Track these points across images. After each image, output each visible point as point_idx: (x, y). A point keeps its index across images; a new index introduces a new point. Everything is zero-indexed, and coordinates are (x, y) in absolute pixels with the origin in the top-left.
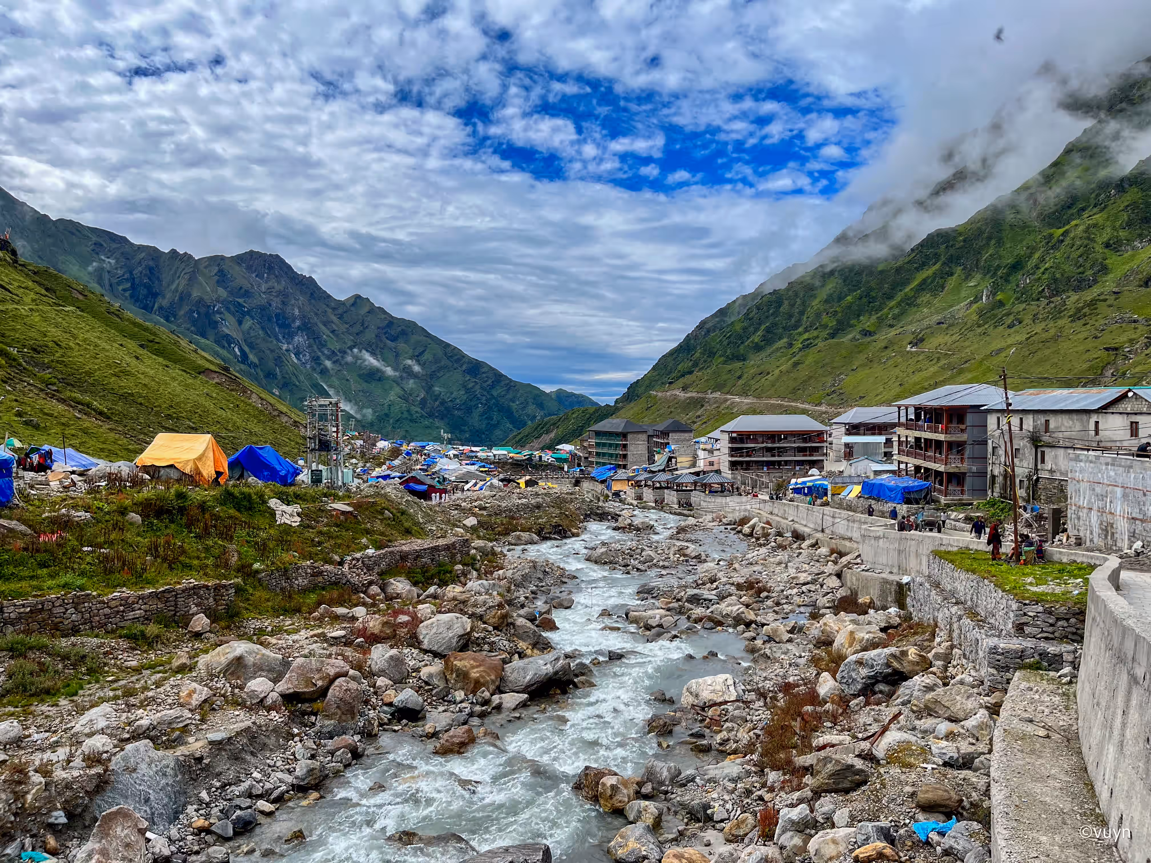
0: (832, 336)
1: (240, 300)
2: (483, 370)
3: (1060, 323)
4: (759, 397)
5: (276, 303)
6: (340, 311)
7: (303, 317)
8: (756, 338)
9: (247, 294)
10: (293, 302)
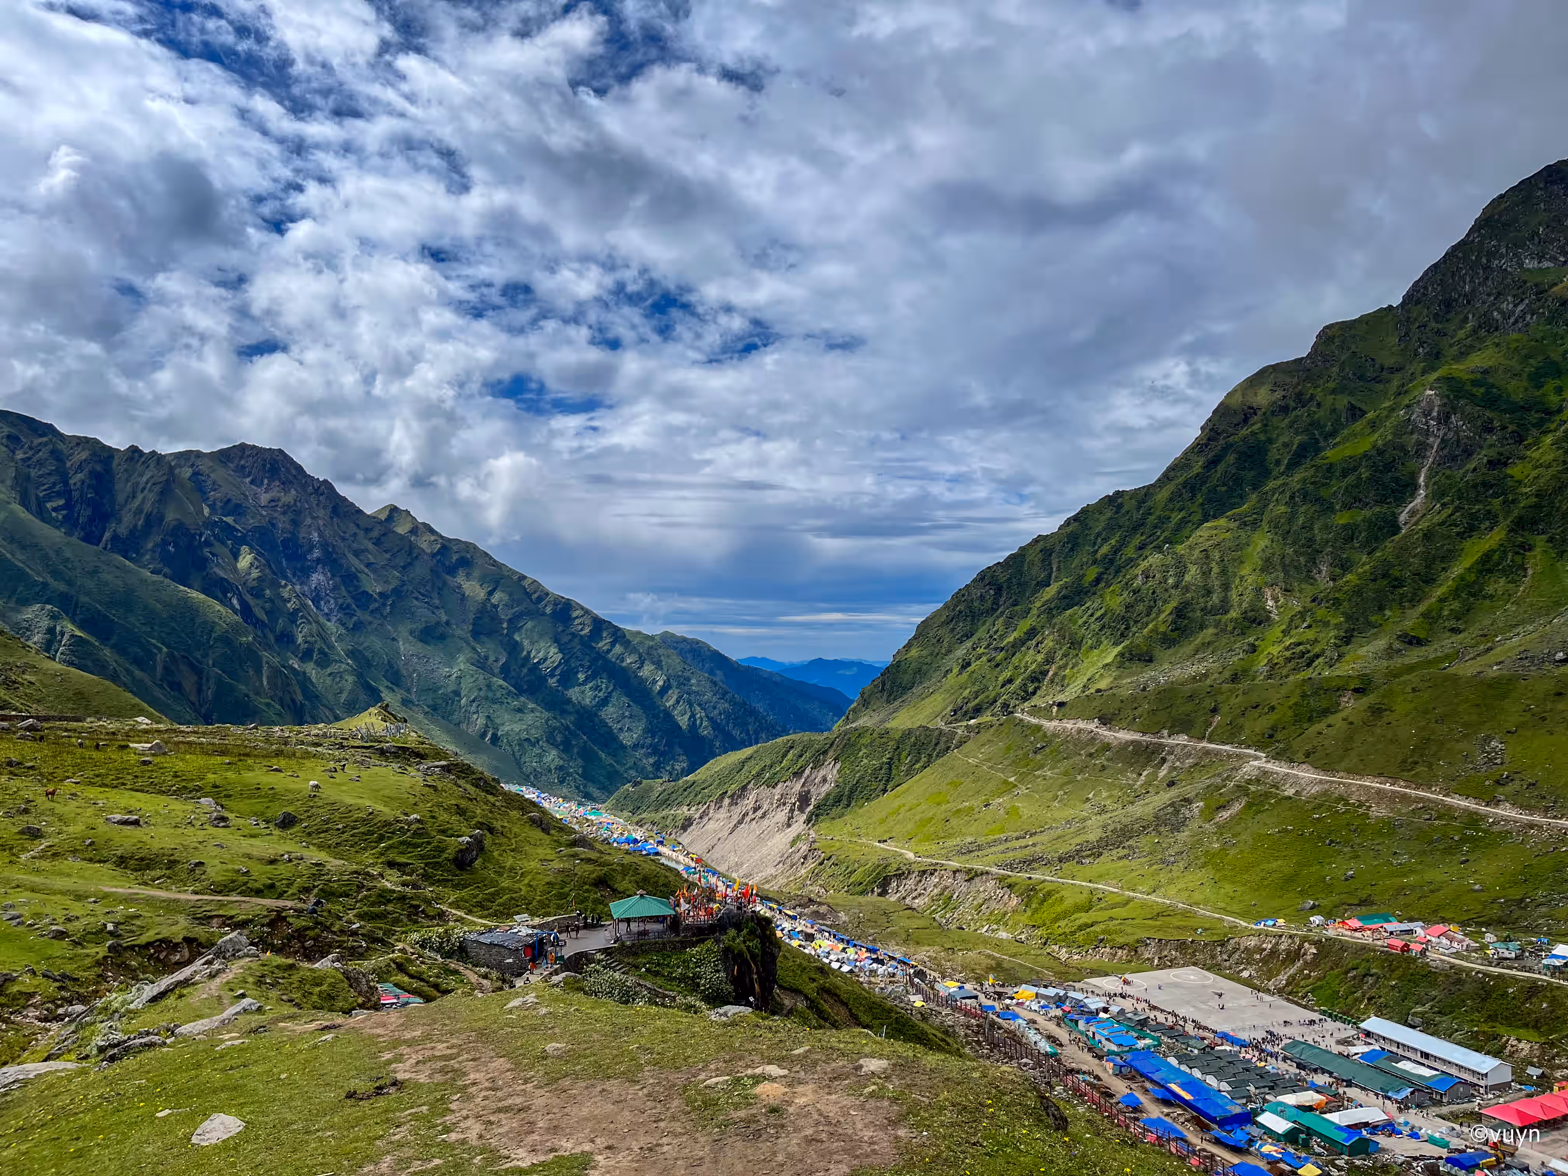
1: (229, 520)
2: (574, 615)
5: (283, 522)
6: (375, 534)
7: (325, 545)
9: (237, 510)
10: (309, 521)
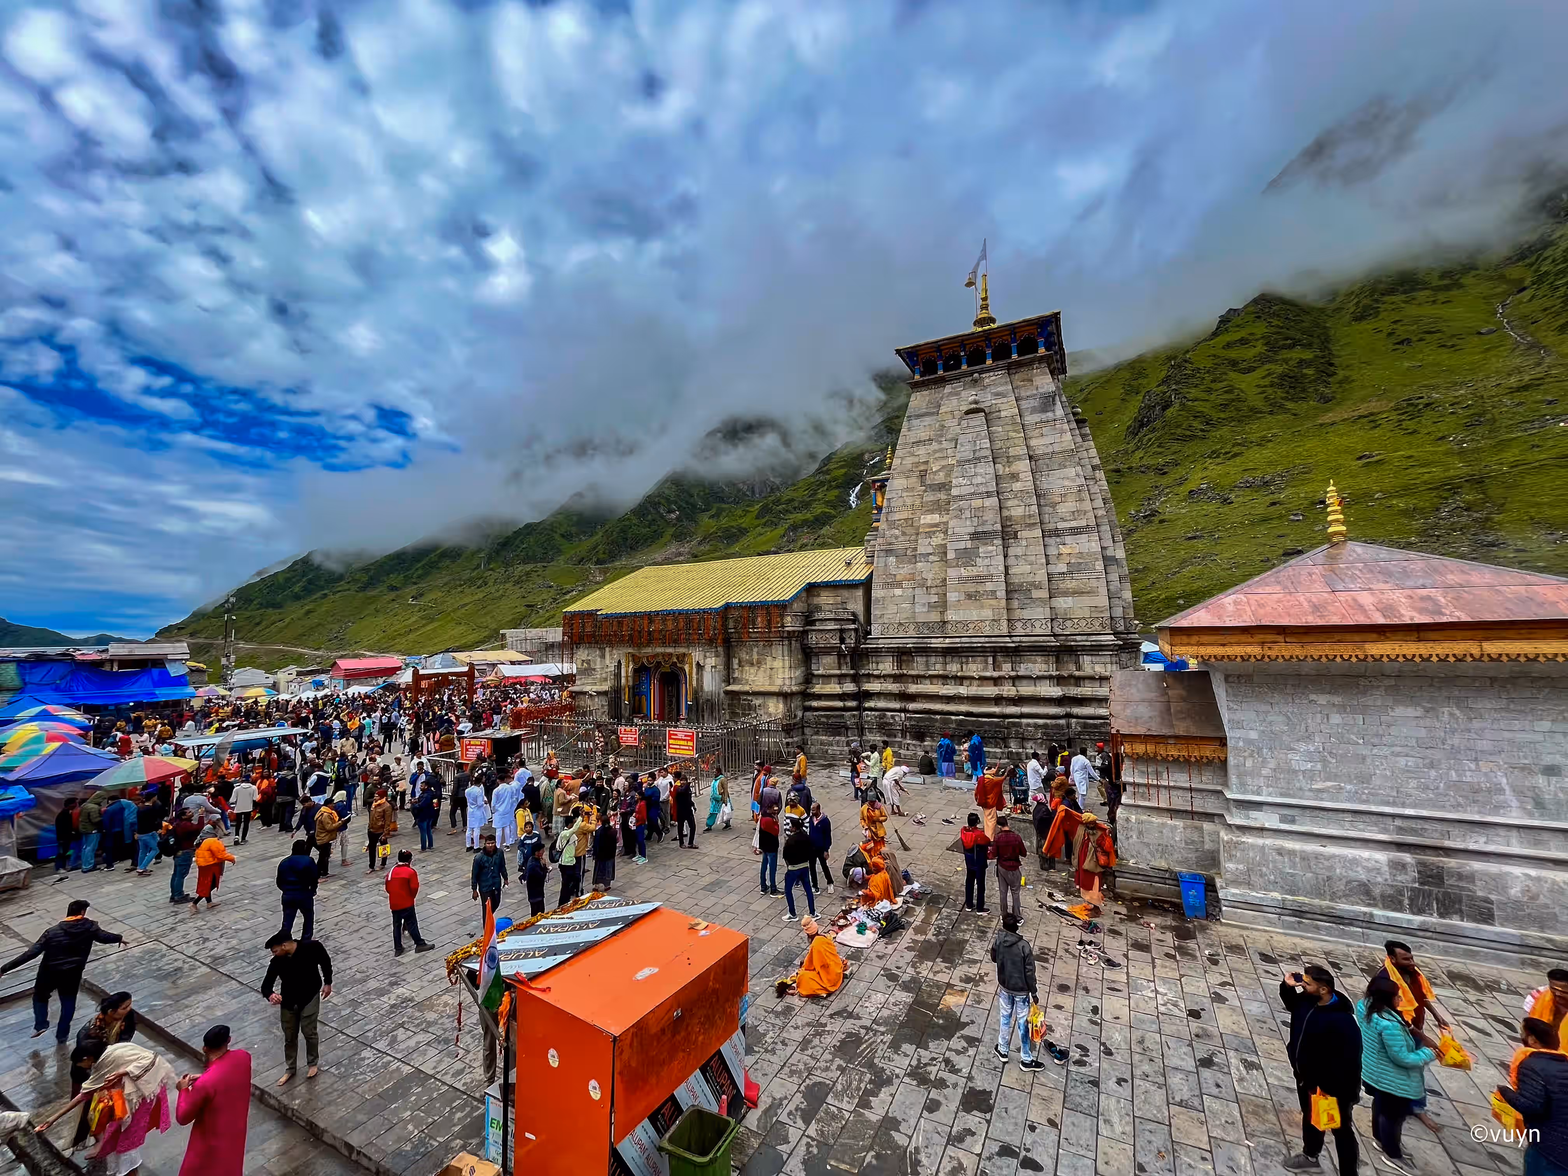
0: (363, 588)
3: (507, 585)
4: (261, 643)
8: (297, 589)
